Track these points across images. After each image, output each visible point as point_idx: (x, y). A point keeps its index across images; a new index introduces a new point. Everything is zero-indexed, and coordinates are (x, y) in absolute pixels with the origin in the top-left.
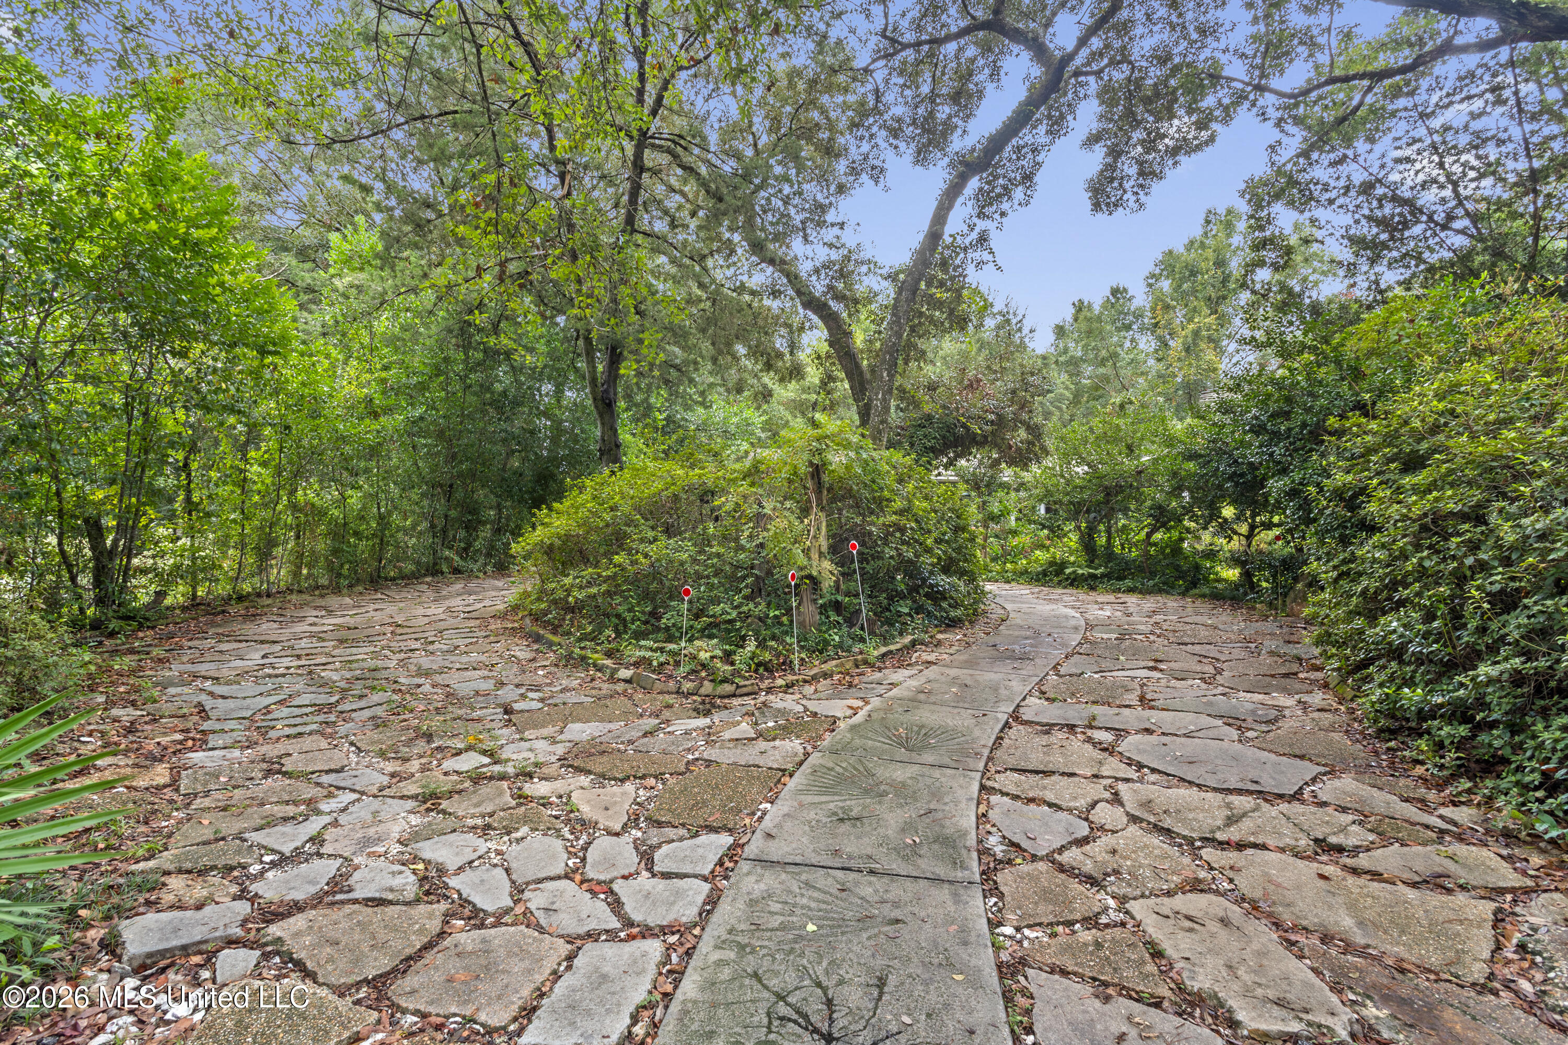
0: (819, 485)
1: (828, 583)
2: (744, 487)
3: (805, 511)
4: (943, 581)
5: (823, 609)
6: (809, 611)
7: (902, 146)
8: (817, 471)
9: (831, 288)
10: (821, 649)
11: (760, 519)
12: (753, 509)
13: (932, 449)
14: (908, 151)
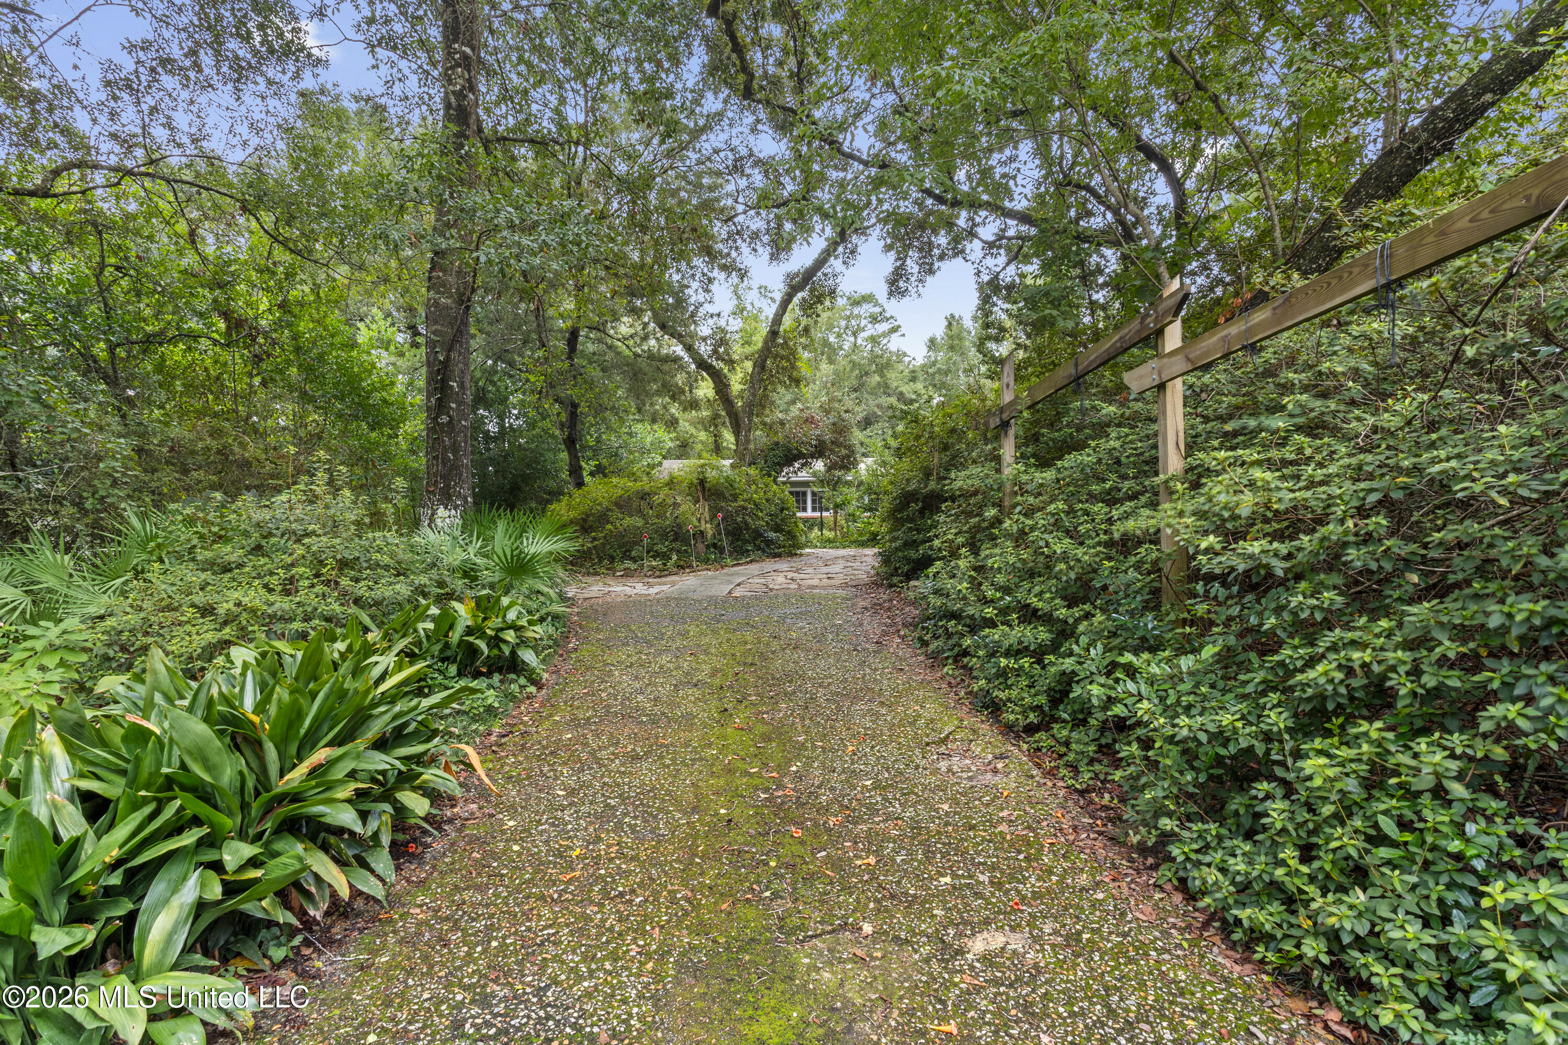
0: (704, 488)
1: (710, 533)
2: (666, 490)
3: (697, 501)
4: (772, 535)
5: (708, 547)
6: (701, 547)
7: (760, 249)
8: (702, 482)
9: (715, 351)
10: (706, 561)
11: (676, 505)
12: (672, 501)
13: (779, 464)
14: (765, 252)
